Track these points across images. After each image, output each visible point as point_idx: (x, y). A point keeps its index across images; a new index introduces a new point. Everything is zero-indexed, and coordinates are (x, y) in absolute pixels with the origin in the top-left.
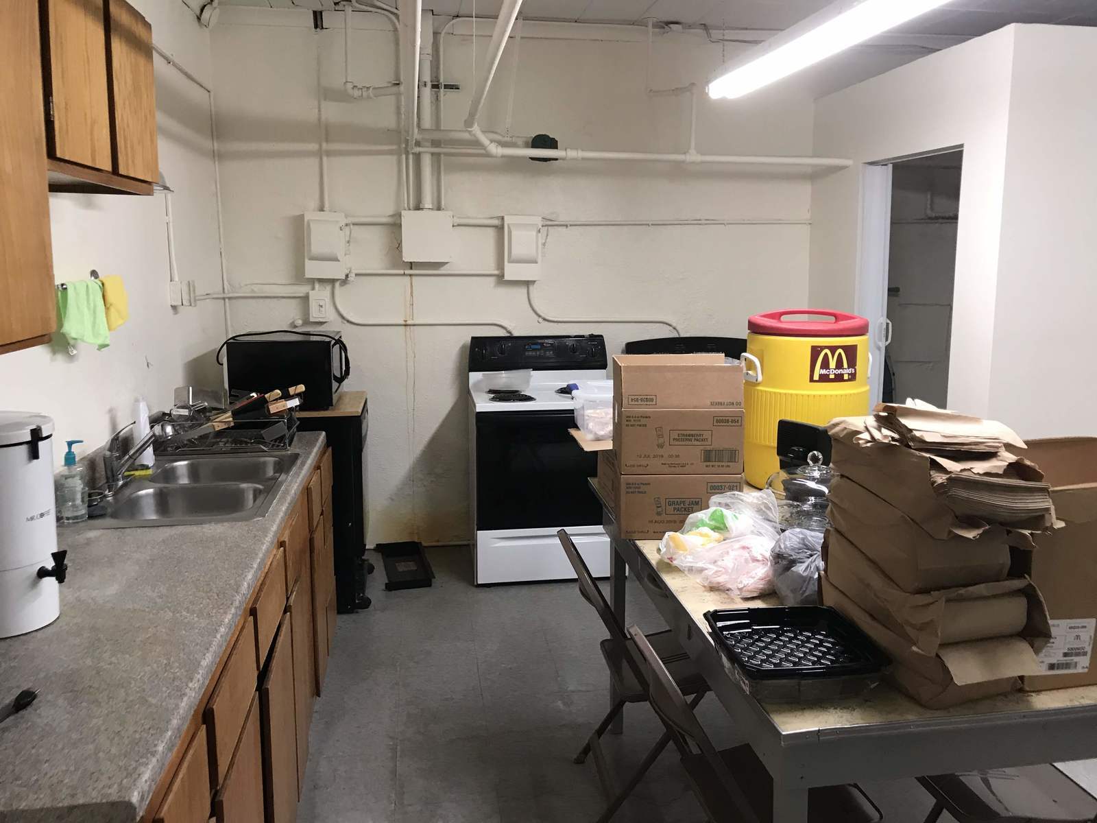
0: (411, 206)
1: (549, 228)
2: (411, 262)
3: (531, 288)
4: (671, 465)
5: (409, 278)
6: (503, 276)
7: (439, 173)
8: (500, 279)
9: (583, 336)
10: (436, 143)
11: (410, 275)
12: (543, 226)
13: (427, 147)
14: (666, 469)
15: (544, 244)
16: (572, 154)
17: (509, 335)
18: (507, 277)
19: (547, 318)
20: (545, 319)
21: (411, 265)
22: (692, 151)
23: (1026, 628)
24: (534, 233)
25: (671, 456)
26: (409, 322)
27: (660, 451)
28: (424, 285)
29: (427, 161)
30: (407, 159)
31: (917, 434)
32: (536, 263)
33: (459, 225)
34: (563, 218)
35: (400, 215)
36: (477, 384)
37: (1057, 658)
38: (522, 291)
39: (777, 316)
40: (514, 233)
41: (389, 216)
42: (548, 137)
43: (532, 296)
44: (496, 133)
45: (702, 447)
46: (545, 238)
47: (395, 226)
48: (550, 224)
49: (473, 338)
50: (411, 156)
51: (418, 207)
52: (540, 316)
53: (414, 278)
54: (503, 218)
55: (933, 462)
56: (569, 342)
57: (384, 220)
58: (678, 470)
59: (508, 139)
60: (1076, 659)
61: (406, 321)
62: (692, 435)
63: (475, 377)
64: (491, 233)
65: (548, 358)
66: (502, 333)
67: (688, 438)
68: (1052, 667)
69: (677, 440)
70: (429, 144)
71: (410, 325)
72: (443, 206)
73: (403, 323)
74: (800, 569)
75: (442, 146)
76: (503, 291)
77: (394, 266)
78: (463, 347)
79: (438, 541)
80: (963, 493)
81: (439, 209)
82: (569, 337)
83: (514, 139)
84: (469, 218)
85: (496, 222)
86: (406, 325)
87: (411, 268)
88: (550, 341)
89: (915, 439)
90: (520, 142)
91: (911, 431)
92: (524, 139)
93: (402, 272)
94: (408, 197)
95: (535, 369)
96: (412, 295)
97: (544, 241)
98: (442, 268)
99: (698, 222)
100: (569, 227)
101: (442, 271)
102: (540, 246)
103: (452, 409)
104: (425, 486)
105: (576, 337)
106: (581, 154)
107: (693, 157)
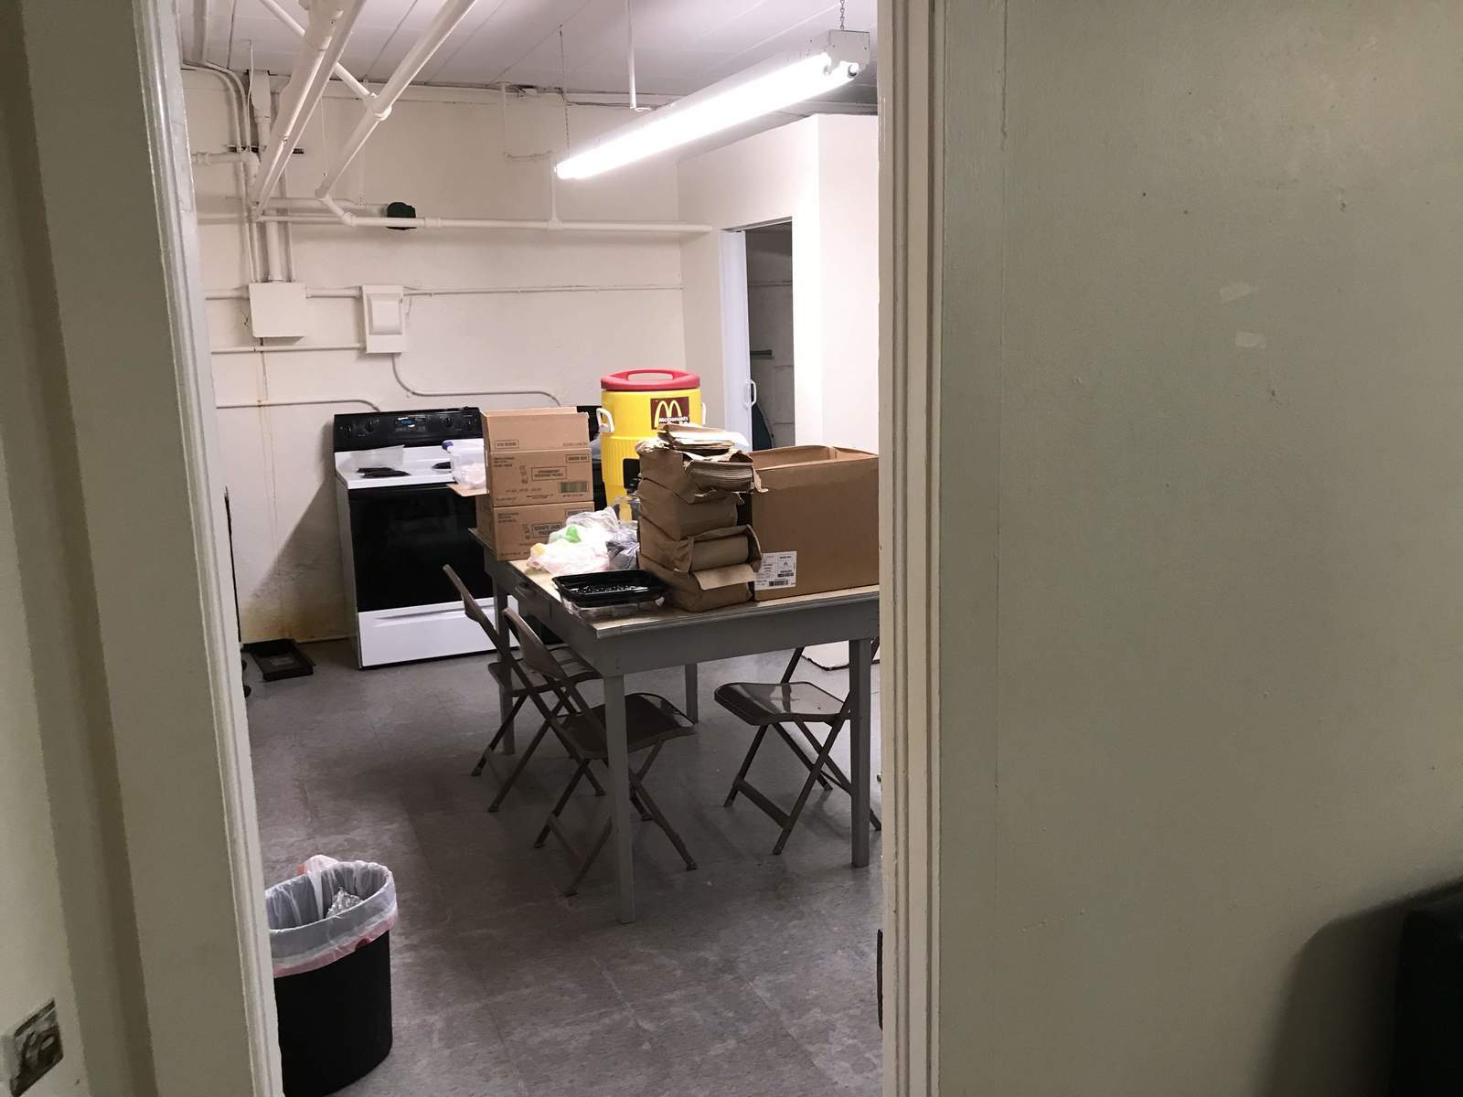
0: (259, 278)
1: (413, 297)
2: (261, 339)
3: (396, 360)
4: (535, 497)
5: (260, 354)
6: (365, 349)
7: (287, 243)
8: (362, 352)
9: (457, 409)
10: (282, 212)
11: (262, 352)
12: (405, 295)
13: (273, 215)
14: (531, 500)
15: (408, 314)
16: (430, 222)
17: (374, 411)
18: (369, 350)
19: (416, 392)
20: (414, 393)
21: (262, 341)
22: (554, 218)
23: (749, 558)
24: (397, 303)
25: (534, 490)
26: (263, 403)
27: (525, 486)
28: (277, 362)
29: (273, 231)
30: (250, 230)
31: (677, 440)
32: (400, 333)
33: (313, 297)
34: (427, 287)
35: (247, 288)
36: (344, 465)
37: (774, 578)
38: (388, 364)
39: (626, 375)
40: (375, 304)
41: (236, 289)
42: (404, 204)
43: (397, 367)
44: (347, 200)
45: (560, 481)
46: (407, 307)
47: (242, 300)
48: (412, 292)
49: (336, 416)
50: (254, 225)
51: (266, 280)
52: (408, 390)
53: (265, 354)
54: (361, 288)
55: (685, 455)
56: (443, 416)
57: (228, 294)
58: (543, 500)
59: (363, 207)
60: (786, 578)
61: (259, 401)
62: (551, 471)
63: (342, 458)
64: (350, 302)
65: (420, 433)
66: (368, 410)
67: (545, 473)
68: (772, 584)
69: (539, 476)
70: (275, 212)
71: (264, 406)
72: (294, 277)
73: (257, 404)
74: (625, 552)
75: (289, 213)
76: (367, 366)
77: (243, 342)
78: (326, 427)
79: (312, 637)
80: (700, 472)
81: (289, 280)
82: (443, 410)
83: (368, 207)
84: (323, 289)
85: (354, 293)
86: (259, 406)
87: (262, 344)
88: (422, 416)
89: (677, 443)
90: (375, 210)
91: (674, 438)
92: (379, 207)
93: (252, 349)
94: (255, 268)
95: (408, 446)
96: (265, 374)
97: (407, 311)
98: (297, 343)
99: (568, 289)
100: (434, 297)
101: (295, 346)
102: (403, 316)
103: (318, 494)
104: (293, 579)
105: (449, 410)
106: (440, 223)
107: (555, 224)
